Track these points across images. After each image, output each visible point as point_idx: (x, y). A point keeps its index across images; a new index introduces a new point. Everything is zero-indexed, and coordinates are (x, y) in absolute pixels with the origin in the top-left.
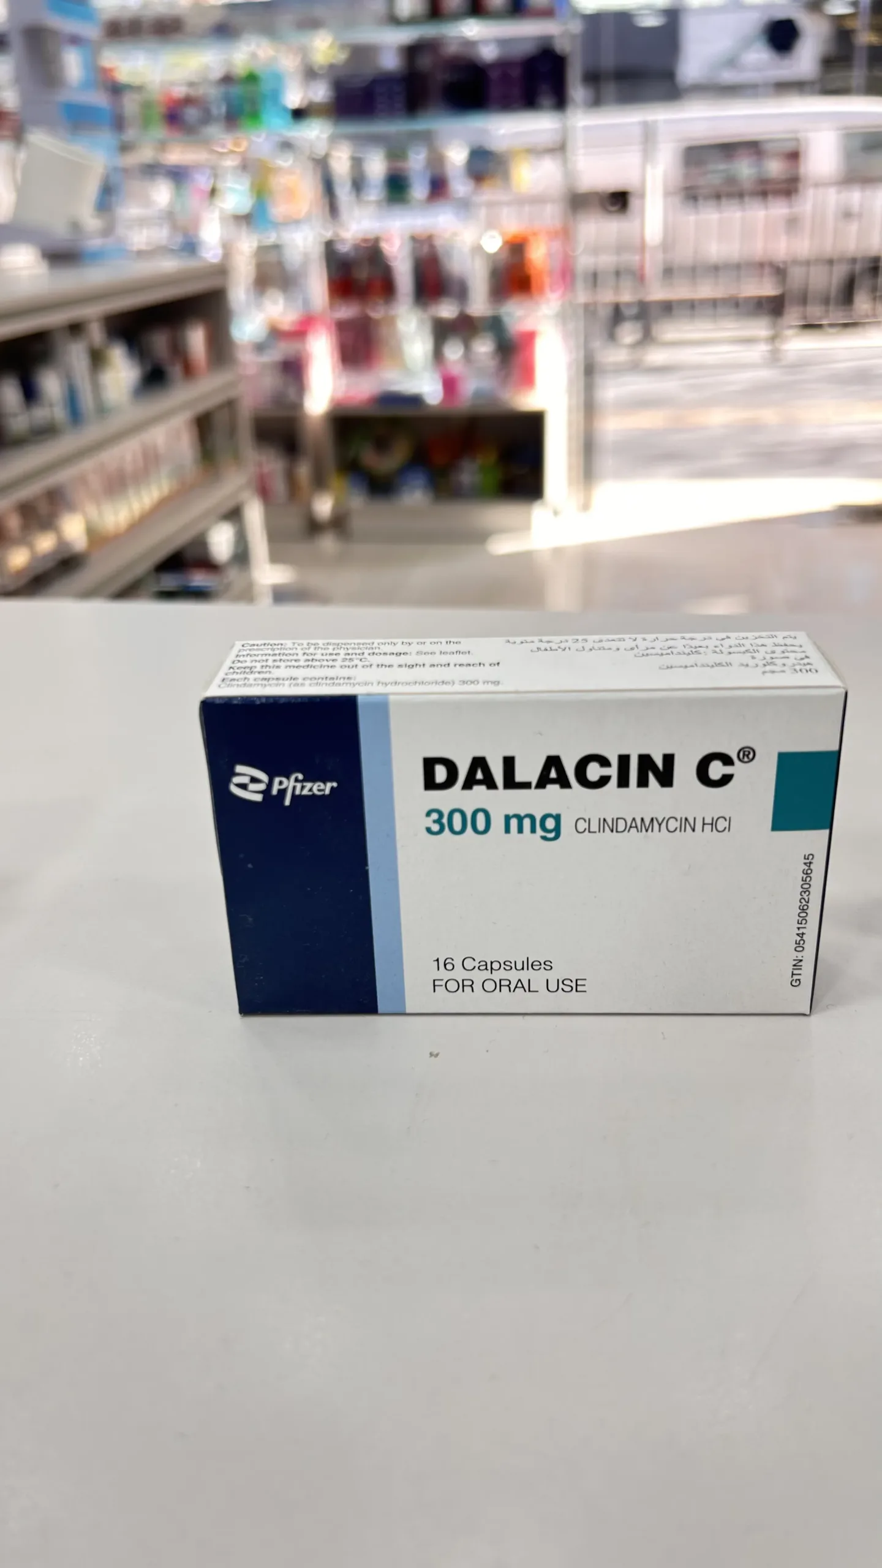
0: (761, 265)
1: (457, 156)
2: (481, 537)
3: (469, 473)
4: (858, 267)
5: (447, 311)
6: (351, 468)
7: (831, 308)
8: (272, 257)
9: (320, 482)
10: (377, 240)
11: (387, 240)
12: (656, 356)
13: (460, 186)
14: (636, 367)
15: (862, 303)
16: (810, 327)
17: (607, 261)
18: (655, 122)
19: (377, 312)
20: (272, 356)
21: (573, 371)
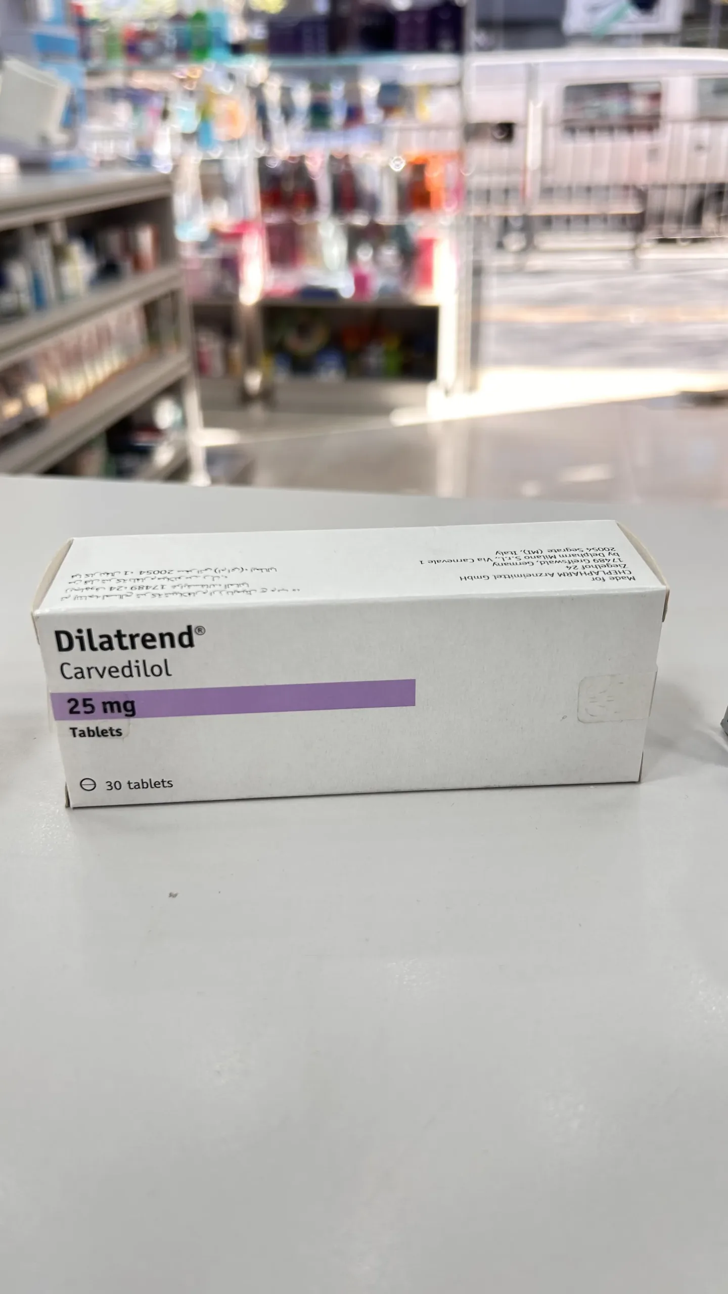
0: (626, 188)
1: (370, 89)
2: (386, 410)
3: (375, 356)
4: (707, 192)
5: (360, 220)
6: (277, 350)
7: (683, 226)
8: (214, 170)
9: (251, 361)
10: (302, 158)
11: (312, 159)
12: (536, 262)
13: (373, 115)
14: (519, 270)
15: (709, 222)
16: (664, 241)
17: (498, 181)
18: (537, 64)
19: (301, 219)
20: (213, 254)
21: (464, 273)
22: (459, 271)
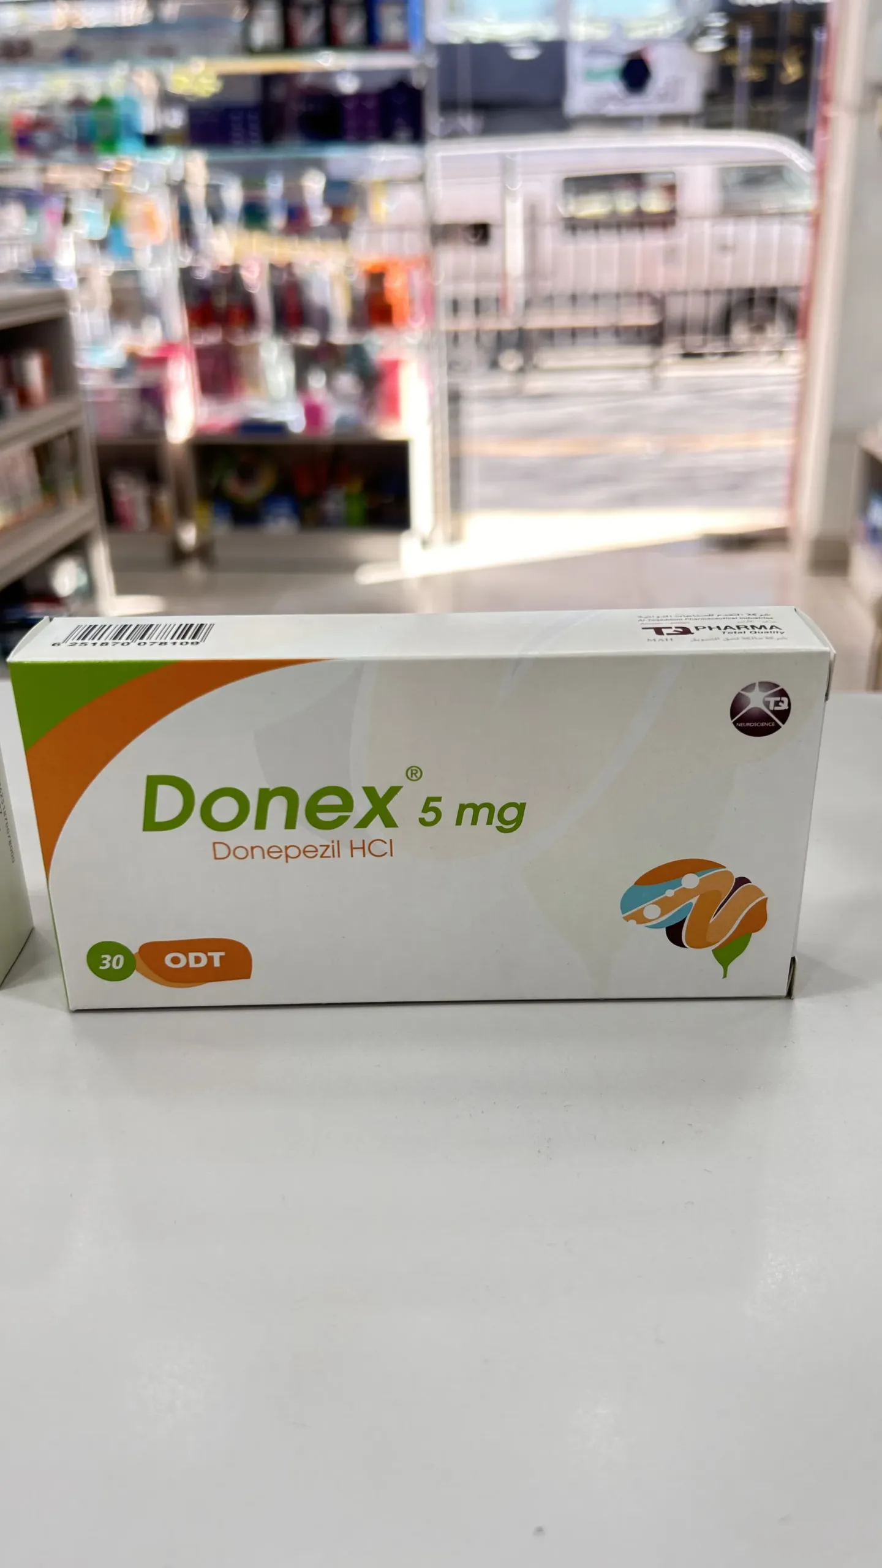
0: (640, 295)
1: (314, 185)
2: (351, 566)
3: (334, 503)
4: (735, 298)
5: (309, 339)
6: (216, 497)
8: (128, 283)
9: (183, 512)
10: (235, 268)
11: (248, 269)
12: (537, 383)
13: (320, 216)
14: (517, 395)
15: (740, 333)
16: (687, 355)
17: (469, 289)
18: (513, 155)
19: (240, 340)
20: (131, 383)
21: (437, 399)
22: (432, 397)
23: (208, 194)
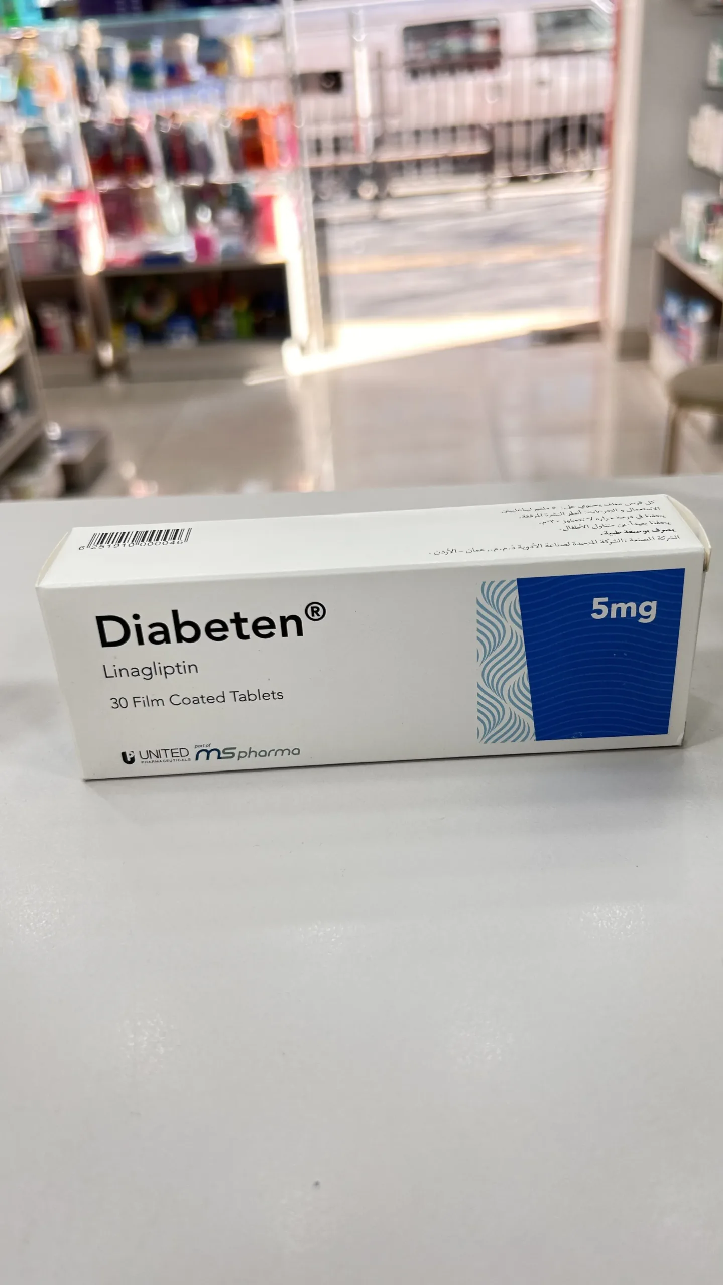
0: (472, 127)
1: (189, 45)
2: (241, 372)
3: (227, 319)
4: (552, 127)
5: (195, 181)
6: (127, 320)
7: (532, 163)
8: (39, 138)
9: (100, 334)
10: (129, 120)
11: (139, 121)
12: (389, 210)
13: (196, 72)
14: (375, 219)
15: (556, 158)
16: (515, 179)
17: (327, 131)
19: (138, 184)
21: (305, 229)
22: (301, 226)
23: (100, 57)
